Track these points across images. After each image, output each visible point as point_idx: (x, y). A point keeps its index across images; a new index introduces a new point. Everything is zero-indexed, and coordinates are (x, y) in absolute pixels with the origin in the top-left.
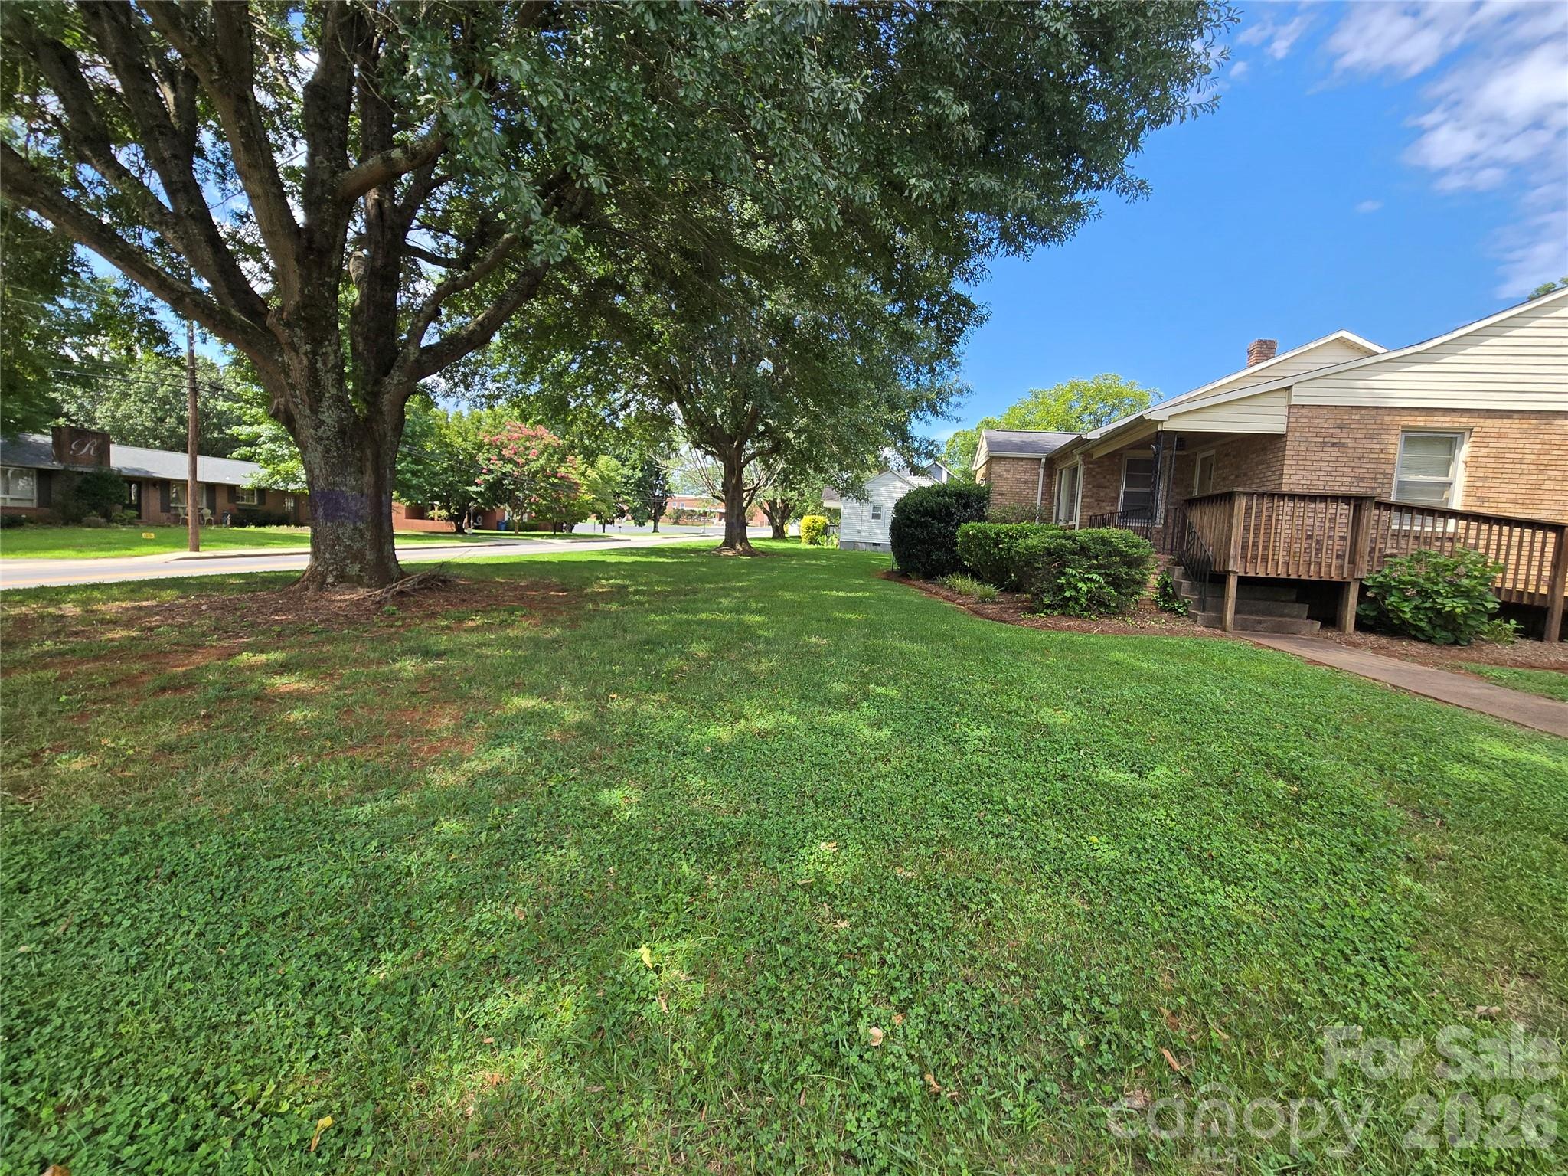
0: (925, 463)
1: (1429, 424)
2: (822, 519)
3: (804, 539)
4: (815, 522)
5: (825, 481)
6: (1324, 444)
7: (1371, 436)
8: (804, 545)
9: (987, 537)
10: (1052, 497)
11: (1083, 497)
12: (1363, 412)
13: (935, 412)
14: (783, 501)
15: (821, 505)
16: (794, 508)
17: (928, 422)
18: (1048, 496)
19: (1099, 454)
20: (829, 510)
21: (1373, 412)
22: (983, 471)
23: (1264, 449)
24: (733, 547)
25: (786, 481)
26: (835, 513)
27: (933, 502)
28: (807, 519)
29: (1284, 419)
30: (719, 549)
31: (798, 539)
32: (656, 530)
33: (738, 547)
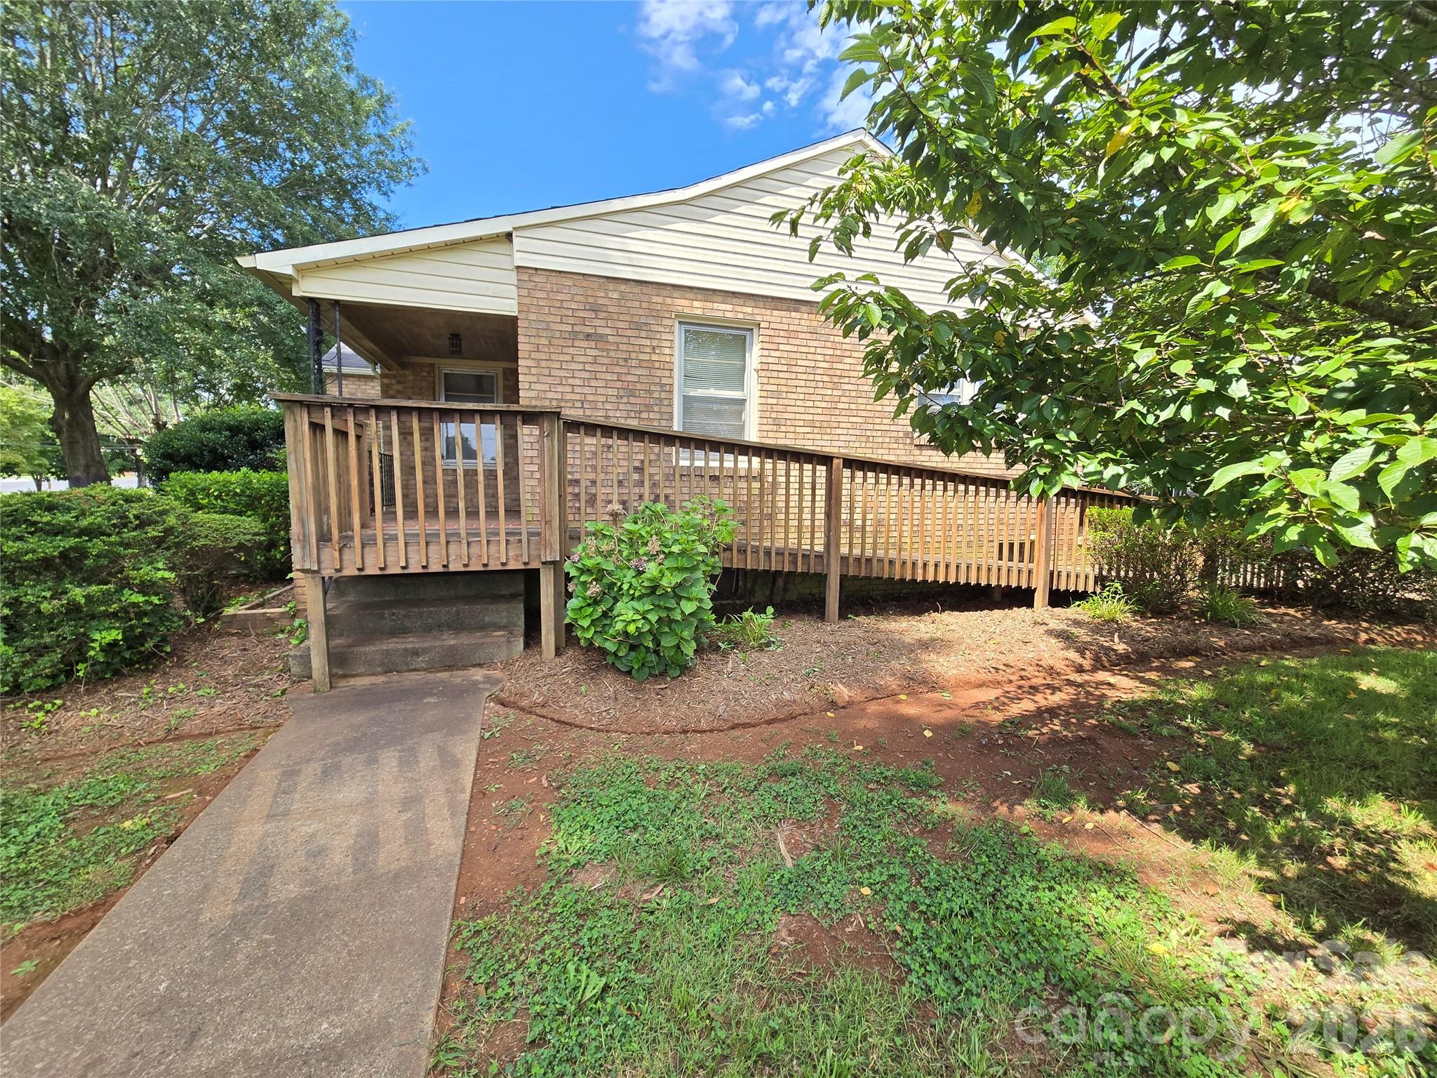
1: (708, 313)
6: (574, 335)
7: (638, 327)
12: (623, 287)
21: (637, 289)
29: (515, 293)
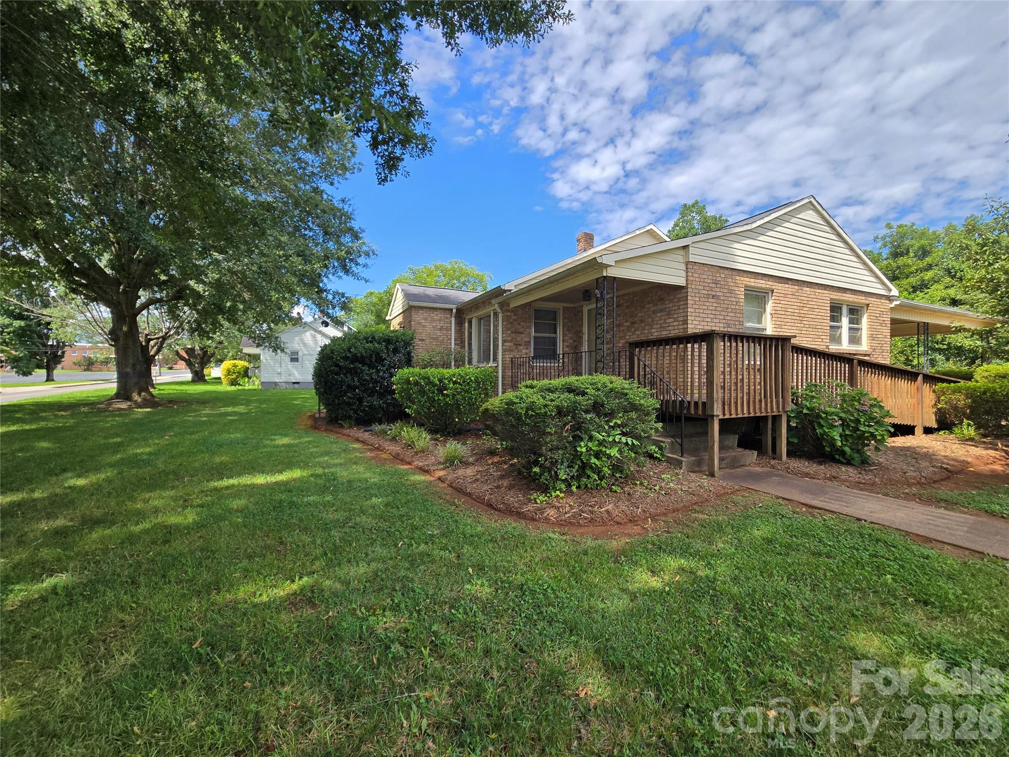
0: (340, 314)
1: (756, 285)
2: (242, 364)
3: (224, 381)
4: (235, 366)
5: (240, 331)
6: (708, 296)
7: (731, 292)
8: (225, 387)
9: (430, 383)
10: (463, 342)
11: (504, 341)
12: (726, 272)
13: (347, 271)
14: (201, 349)
15: (241, 351)
16: (213, 355)
17: (340, 277)
18: (460, 341)
19: (514, 304)
20: (249, 355)
21: (731, 273)
22: (399, 319)
23: (661, 300)
24: (128, 398)
25: (198, 329)
26: (255, 358)
27: (362, 348)
28: (227, 364)
29: (684, 274)
30: (110, 400)
31: (218, 380)
32: (49, 379)
33: (136, 397)
